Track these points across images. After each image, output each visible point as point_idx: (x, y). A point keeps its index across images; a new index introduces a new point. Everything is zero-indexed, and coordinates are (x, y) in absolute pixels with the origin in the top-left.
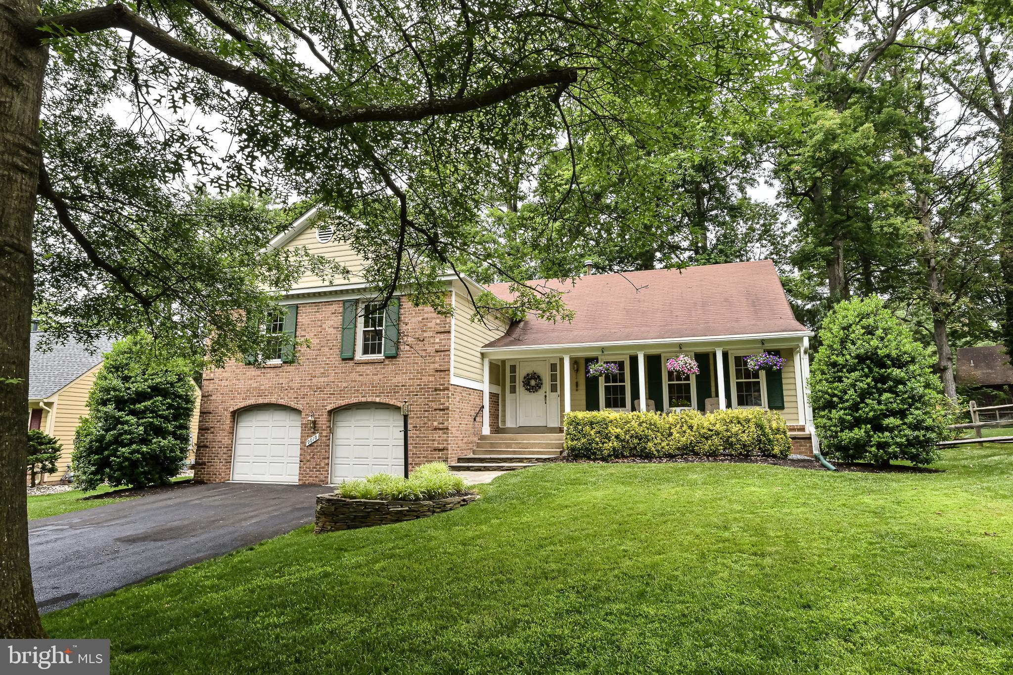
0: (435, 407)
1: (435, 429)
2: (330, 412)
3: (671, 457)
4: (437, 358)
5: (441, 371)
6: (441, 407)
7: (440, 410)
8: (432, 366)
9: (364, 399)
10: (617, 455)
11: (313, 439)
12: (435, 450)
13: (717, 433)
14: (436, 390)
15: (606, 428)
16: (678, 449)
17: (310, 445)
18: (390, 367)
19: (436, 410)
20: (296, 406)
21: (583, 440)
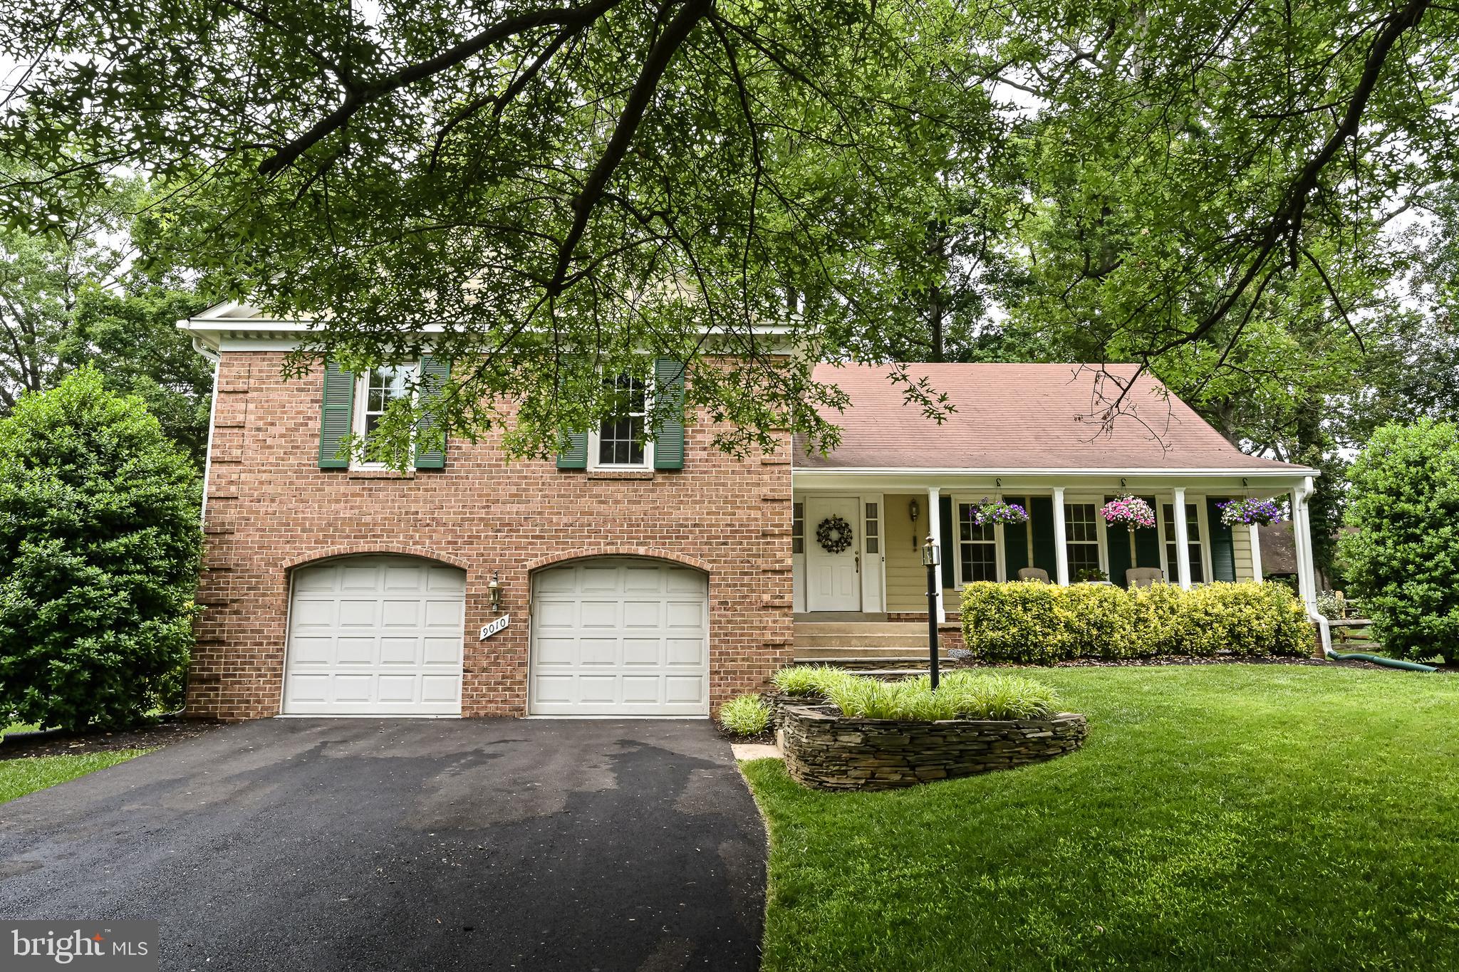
0: (764, 566)
1: (766, 607)
2: (534, 574)
3: (1145, 657)
4: (766, 477)
5: (774, 500)
6: (777, 566)
7: (775, 572)
8: (755, 491)
9: (610, 549)
10: (1066, 655)
11: (498, 624)
12: (766, 646)
13: (1219, 619)
14: (765, 535)
15: (1051, 609)
16: (1158, 645)
17: (489, 639)
18: (667, 489)
19: (765, 571)
20: (452, 560)
21: (1014, 630)
